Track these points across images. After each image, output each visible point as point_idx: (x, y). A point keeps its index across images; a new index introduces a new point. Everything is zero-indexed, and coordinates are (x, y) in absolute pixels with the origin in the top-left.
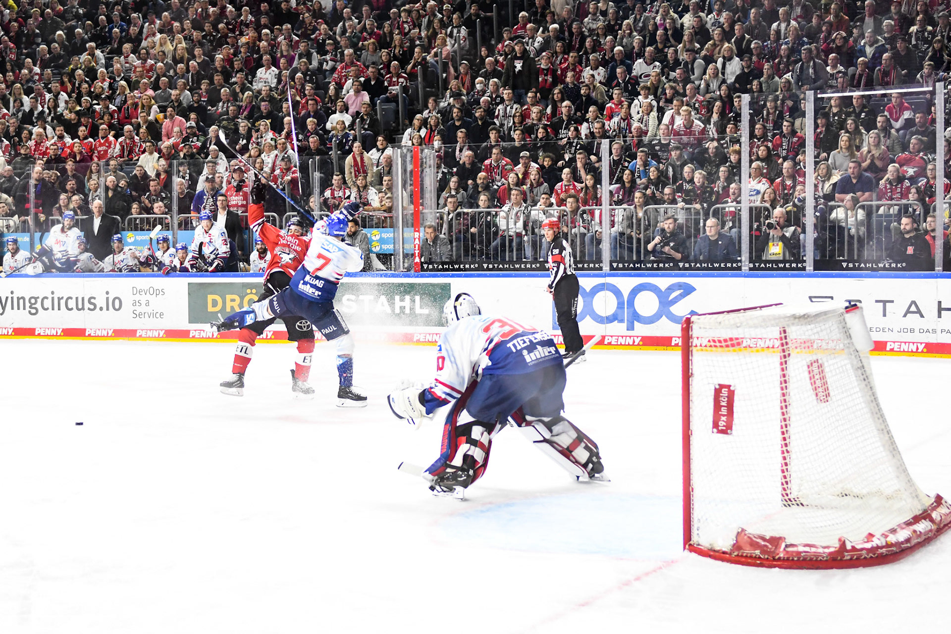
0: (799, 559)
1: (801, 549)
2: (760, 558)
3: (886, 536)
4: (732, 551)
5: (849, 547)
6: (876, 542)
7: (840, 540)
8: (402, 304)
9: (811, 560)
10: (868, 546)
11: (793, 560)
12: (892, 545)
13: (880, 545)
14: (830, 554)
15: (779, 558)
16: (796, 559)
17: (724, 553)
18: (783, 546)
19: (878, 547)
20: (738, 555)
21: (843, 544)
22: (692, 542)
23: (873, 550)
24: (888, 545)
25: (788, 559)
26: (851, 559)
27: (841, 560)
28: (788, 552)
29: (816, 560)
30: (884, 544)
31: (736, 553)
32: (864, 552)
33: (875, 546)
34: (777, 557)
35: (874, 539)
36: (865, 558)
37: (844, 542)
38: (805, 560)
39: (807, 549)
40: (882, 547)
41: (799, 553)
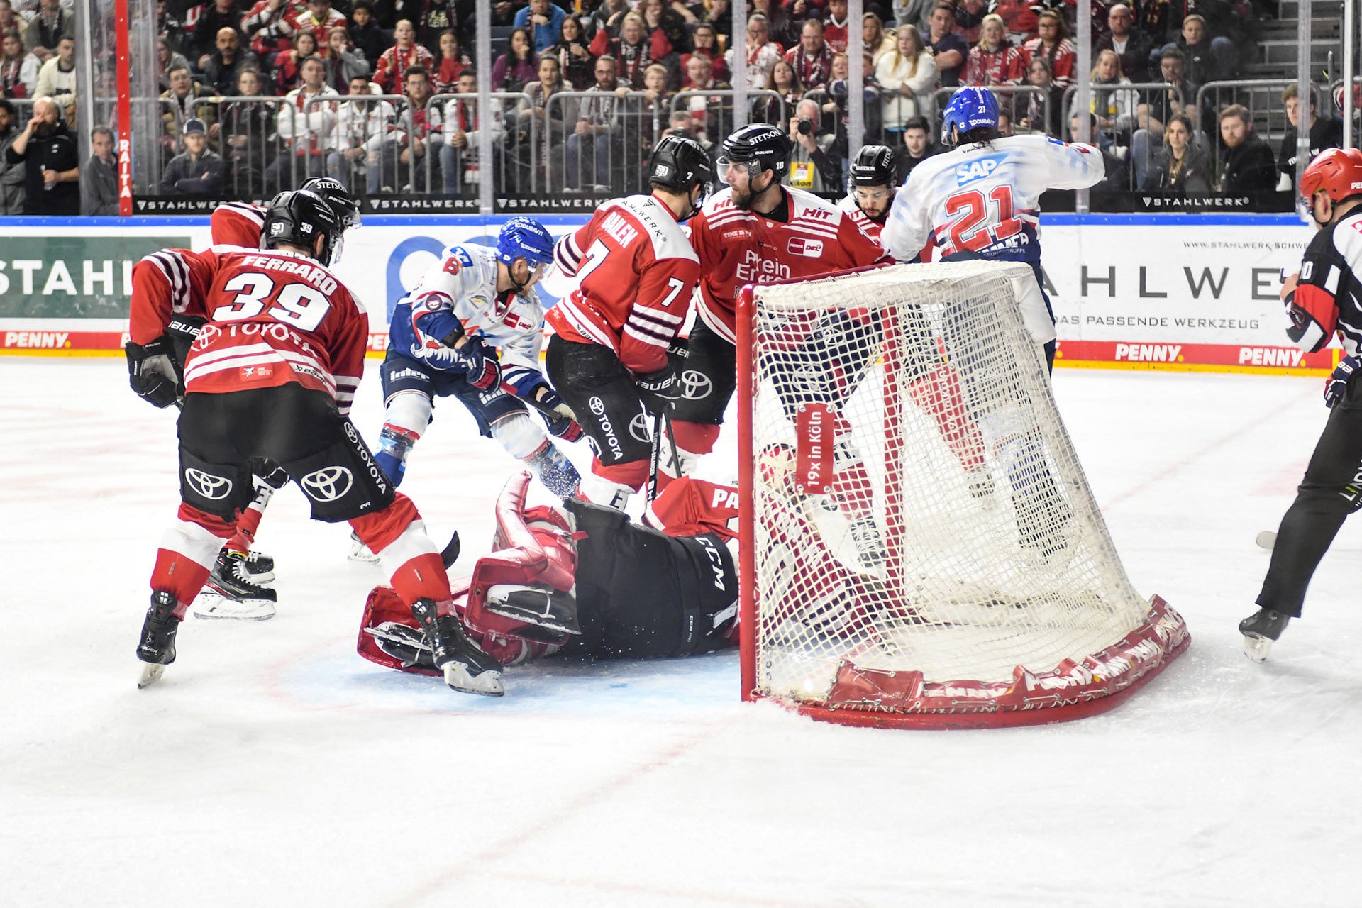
0: (947, 710)
1: (951, 692)
2: (880, 711)
3: (1092, 666)
4: (831, 701)
5: (1031, 688)
6: (1077, 677)
7: (1015, 673)
8: (98, 277)
9: (969, 712)
10: (1062, 683)
11: (937, 713)
12: (1102, 684)
13: (1082, 683)
14: (1000, 699)
15: (915, 711)
16: (942, 711)
17: (817, 705)
18: (920, 688)
19: (1079, 688)
20: (841, 708)
21: (1022, 683)
22: (756, 689)
23: (1070, 691)
24: (1095, 684)
25: (929, 713)
26: (1035, 709)
27: (1017, 710)
28: (929, 699)
29: (978, 712)
30: (1089, 682)
31: (837, 705)
32: (1056, 696)
33: (1074, 684)
34: (909, 710)
35: (1074, 672)
36: (1058, 705)
37: (1023, 677)
38: (958, 712)
39: (960, 692)
40: (1087, 687)
41: (948, 700)
